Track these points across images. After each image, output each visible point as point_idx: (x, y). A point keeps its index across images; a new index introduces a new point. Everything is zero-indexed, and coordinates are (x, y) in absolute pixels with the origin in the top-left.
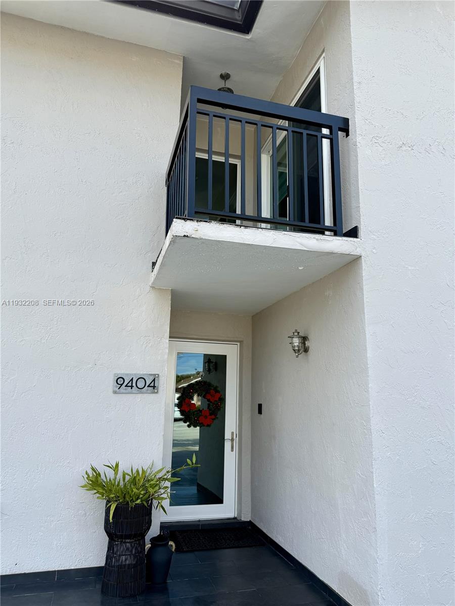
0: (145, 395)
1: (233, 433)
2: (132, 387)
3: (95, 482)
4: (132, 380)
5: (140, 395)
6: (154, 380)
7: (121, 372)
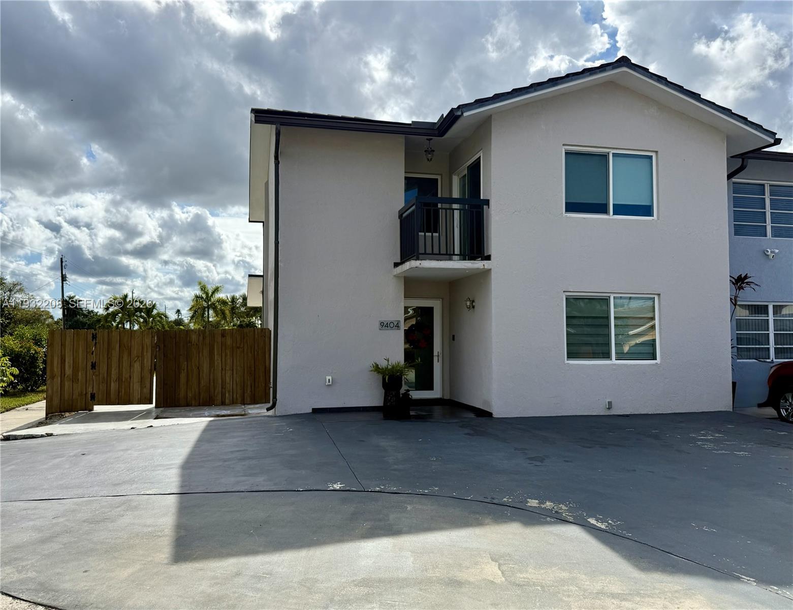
0: (394, 331)
1: (438, 352)
2: (388, 327)
3: (377, 368)
4: (387, 323)
5: (392, 331)
6: (398, 323)
7: (382, 319)
